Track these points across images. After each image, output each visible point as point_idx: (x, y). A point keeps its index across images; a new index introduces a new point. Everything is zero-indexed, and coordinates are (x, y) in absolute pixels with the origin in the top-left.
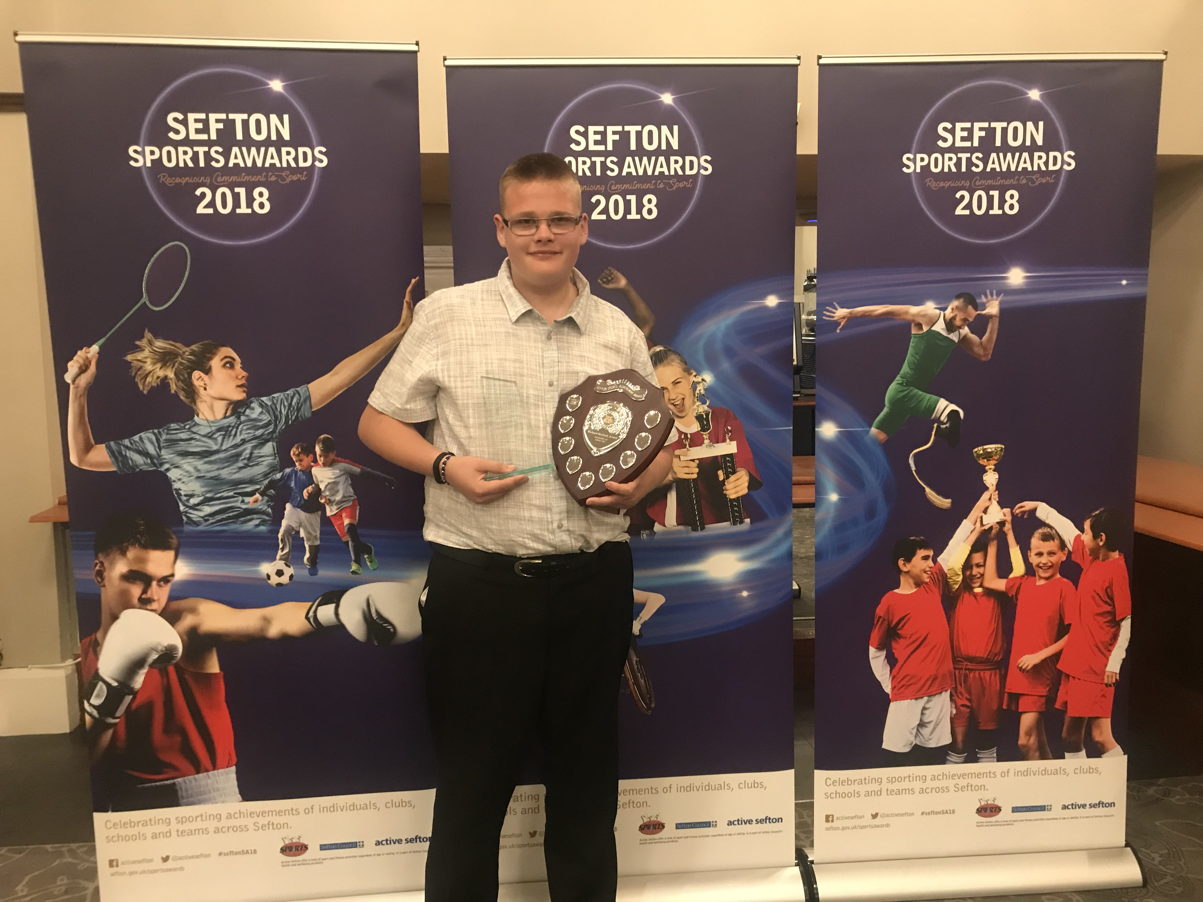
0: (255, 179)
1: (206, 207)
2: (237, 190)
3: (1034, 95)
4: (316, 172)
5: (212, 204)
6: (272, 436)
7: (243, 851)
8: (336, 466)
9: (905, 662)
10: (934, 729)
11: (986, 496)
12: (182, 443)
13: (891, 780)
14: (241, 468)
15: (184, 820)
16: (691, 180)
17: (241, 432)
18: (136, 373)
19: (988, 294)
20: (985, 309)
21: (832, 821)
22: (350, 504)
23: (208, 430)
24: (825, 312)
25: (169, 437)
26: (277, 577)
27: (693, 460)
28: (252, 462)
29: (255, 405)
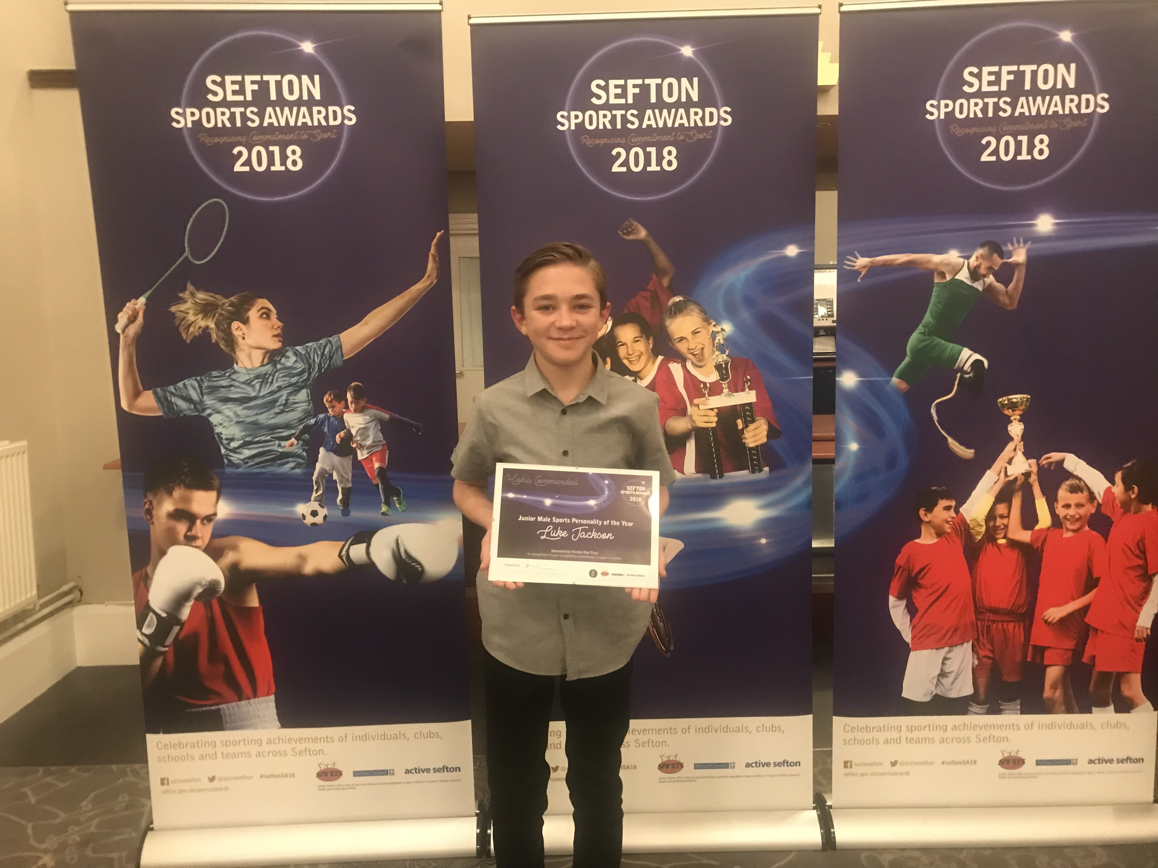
0: (288, 137)
1: (243, 165)
2: (271, 148)
3: (1066, 36)
4: (345, 130)
5: (248, 162)
6: (306, 384)
7: (282, 774)
8: (366, 412)
9: (925, 612)
10: (955, 679)
11: (1010, 446)
12: (223, 389)
13: (911, 729)
14: (277, 414)
15: (228, 743)
16: (711, 132)
17: (277, 379)
18: (179, 325)
19: (1015, 241)
20: (1010, 258)
21: (851, 767)
22: (380, 448)
23: (246, 377)
24: (846, 262)
25: (210, 384)
26: (312, 517)
27: (712, 409)
28: (288, 408)
29: (290, 354)
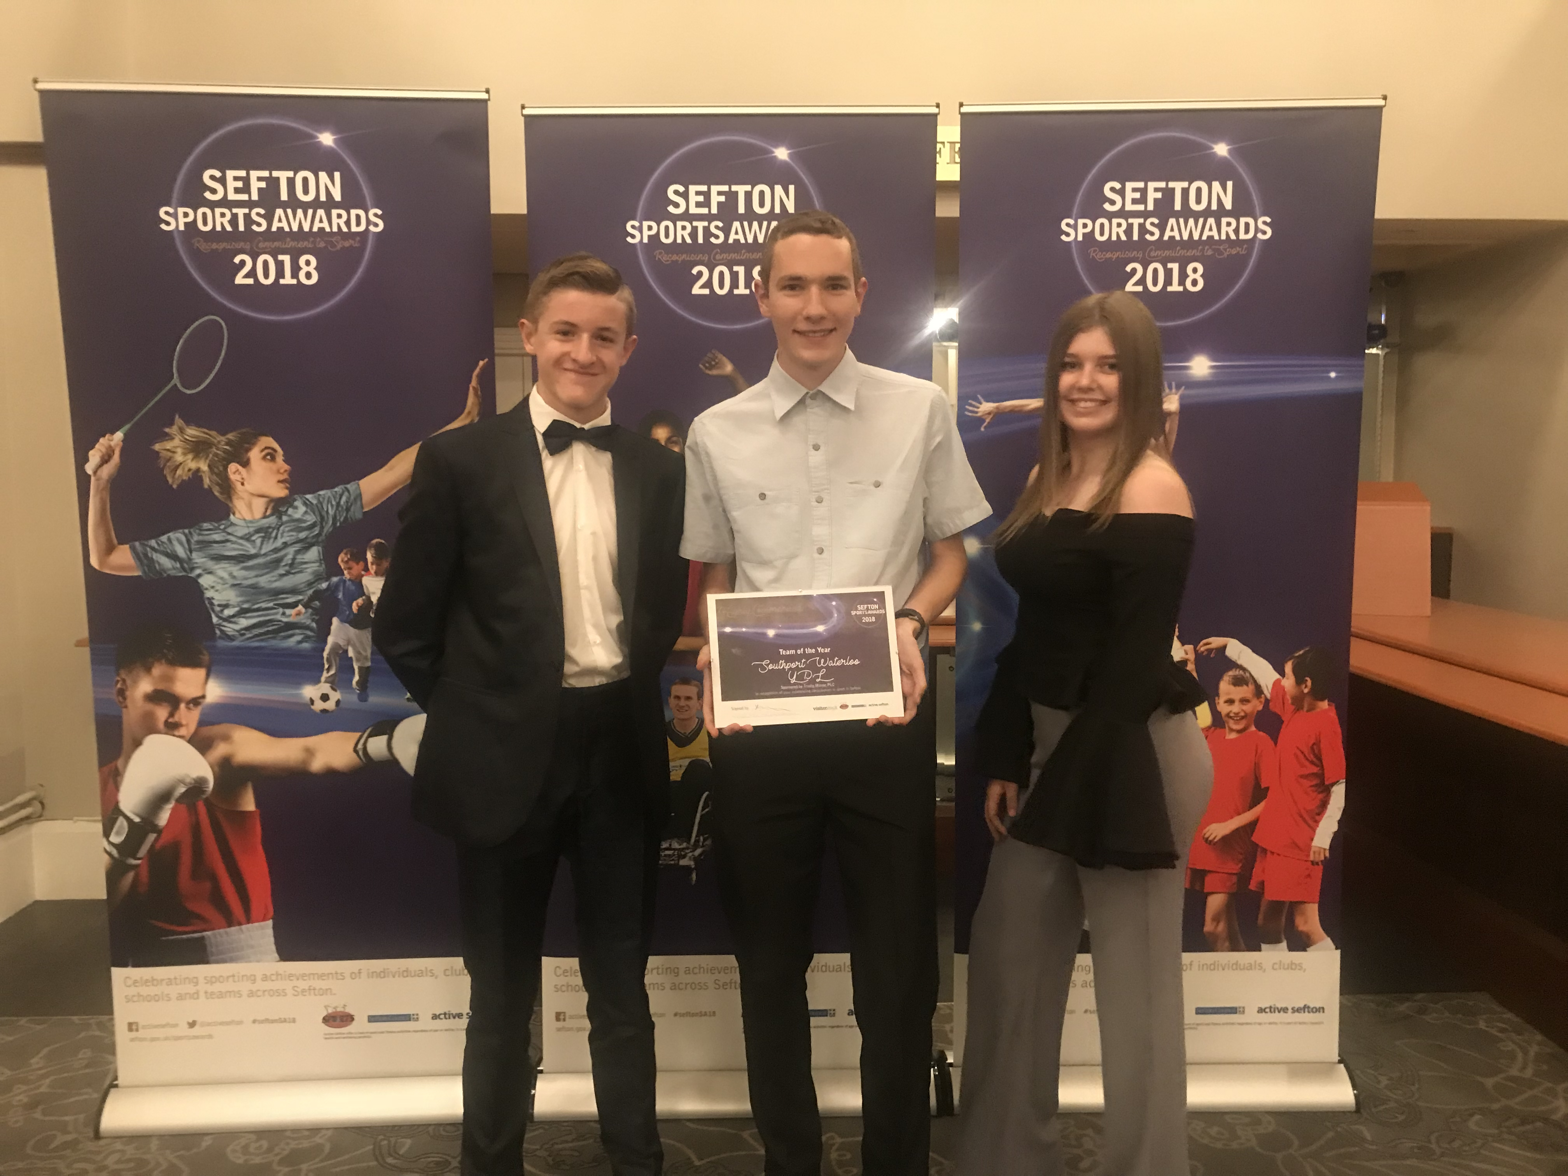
0: (301, 245)
1: (247, 276)
2: (280, 257)
3: (1221, 149)
4: (371, 237)
5: (252, 273)
6: (317, 540)
7: (280, 1019)
12: (216, 545)
14: (282, 575)
15: (213, 980)
17: (282, 534)
18: (165, 465)
19: (1166, 386)
23: (246, 531)
24: (967, 407)
25: (201, 538)
26: (321, 702)
28: (296, 568)
29: (298, 503)
